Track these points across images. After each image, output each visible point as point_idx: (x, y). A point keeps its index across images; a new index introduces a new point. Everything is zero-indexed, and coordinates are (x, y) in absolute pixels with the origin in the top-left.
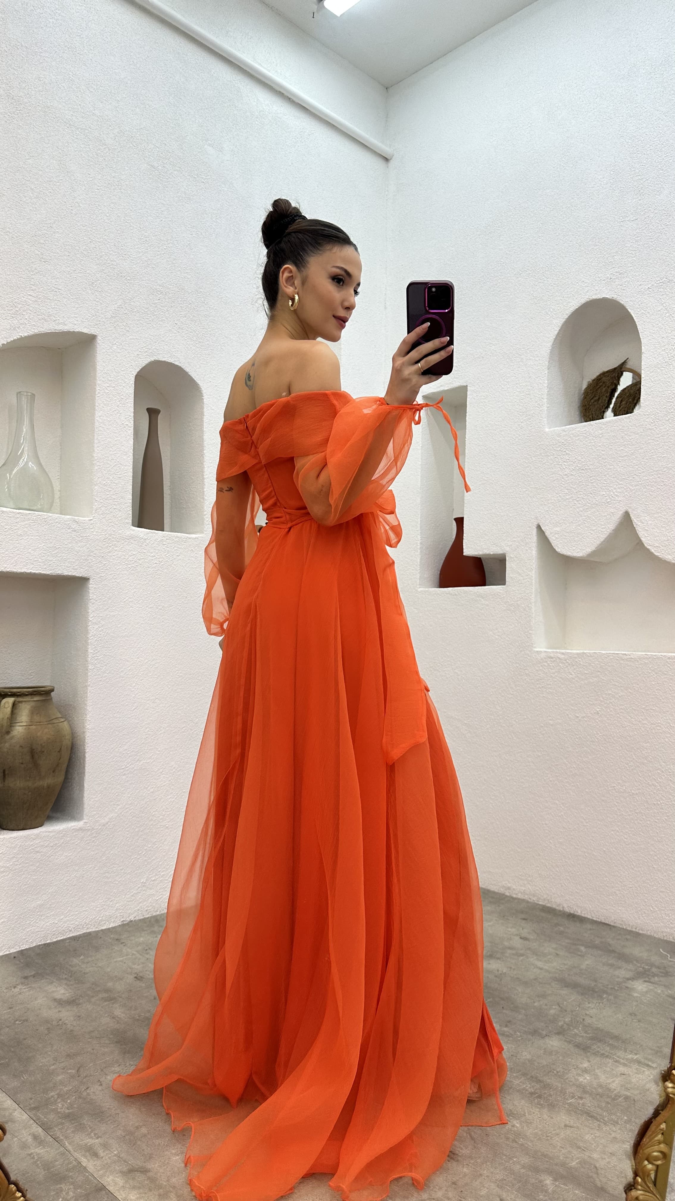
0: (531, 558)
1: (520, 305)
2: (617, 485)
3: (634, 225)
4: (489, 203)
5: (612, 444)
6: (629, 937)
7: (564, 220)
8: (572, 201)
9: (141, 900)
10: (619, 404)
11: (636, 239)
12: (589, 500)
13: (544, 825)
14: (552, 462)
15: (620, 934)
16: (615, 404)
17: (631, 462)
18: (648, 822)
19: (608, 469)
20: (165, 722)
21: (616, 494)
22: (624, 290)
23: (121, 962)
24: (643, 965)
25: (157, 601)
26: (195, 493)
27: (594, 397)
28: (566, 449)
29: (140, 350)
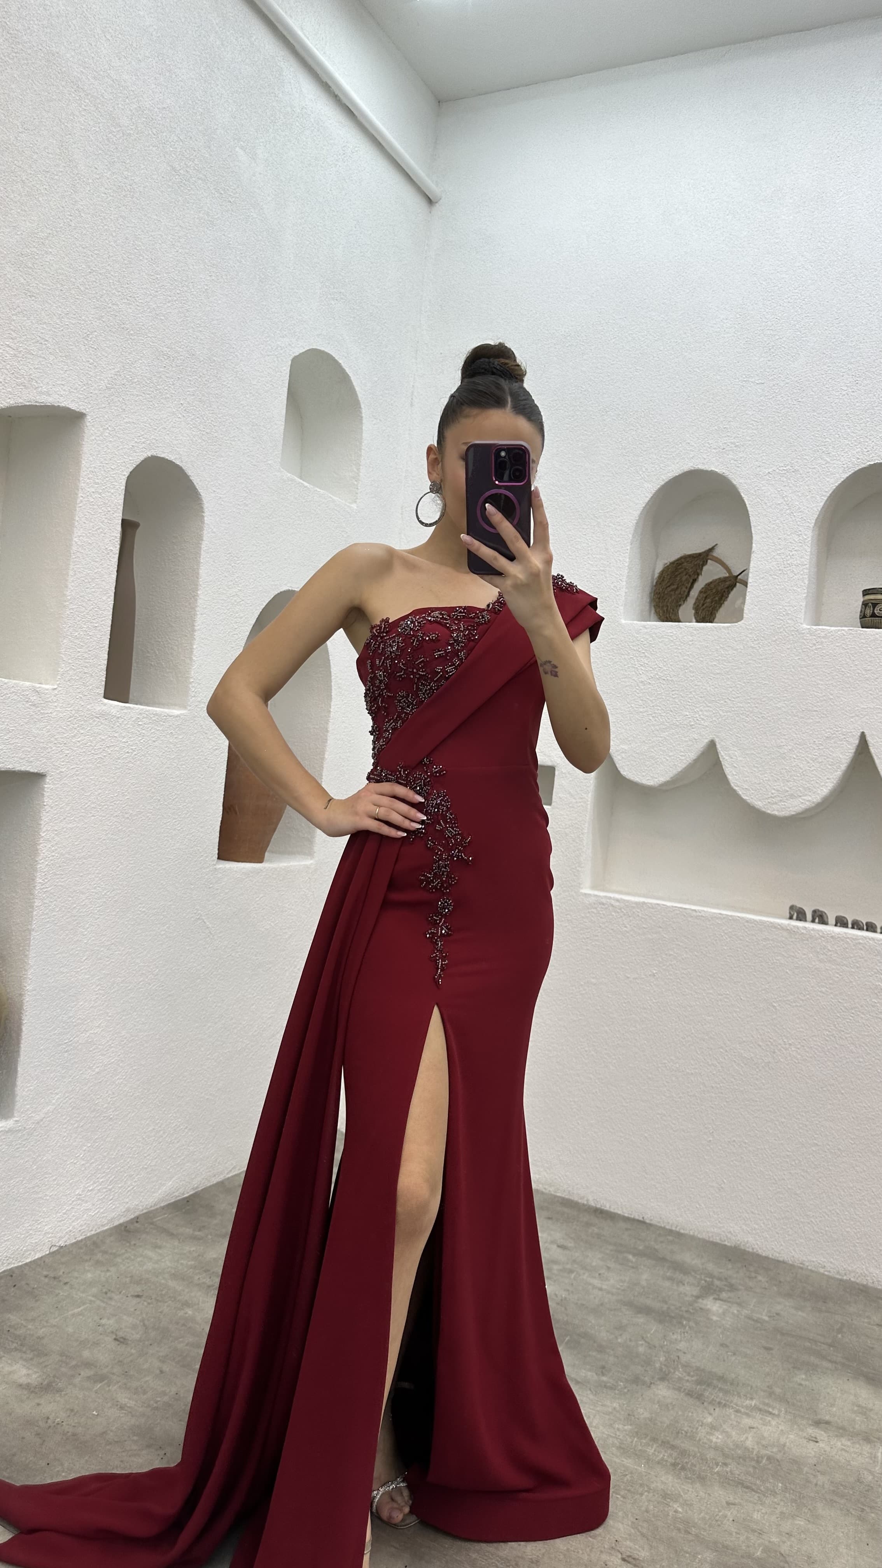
2: (704, 707)
3: (759, 390)
4: (573, 305)
5: (703, 656)
6: (670, 1238)
7: (671, 357)
8: (684, 336)
10: (702, 602)
11: (760, 407)
12: (669, 719)
13: (572, 1103)
14: (625, 663)
15: (660, 1235)
16: (697, 599)
17: (725, 682)
18: (703, 1107)
19: (696, 685)
20: (120, 975)
21: (702, 717)
22: (738, 467)
23: (80, 1315)
24: (703, 1277)
25: (124, 806)
26: (176, 648)
27: (671, 585)
28: (646, 650)
29: (136, 440)
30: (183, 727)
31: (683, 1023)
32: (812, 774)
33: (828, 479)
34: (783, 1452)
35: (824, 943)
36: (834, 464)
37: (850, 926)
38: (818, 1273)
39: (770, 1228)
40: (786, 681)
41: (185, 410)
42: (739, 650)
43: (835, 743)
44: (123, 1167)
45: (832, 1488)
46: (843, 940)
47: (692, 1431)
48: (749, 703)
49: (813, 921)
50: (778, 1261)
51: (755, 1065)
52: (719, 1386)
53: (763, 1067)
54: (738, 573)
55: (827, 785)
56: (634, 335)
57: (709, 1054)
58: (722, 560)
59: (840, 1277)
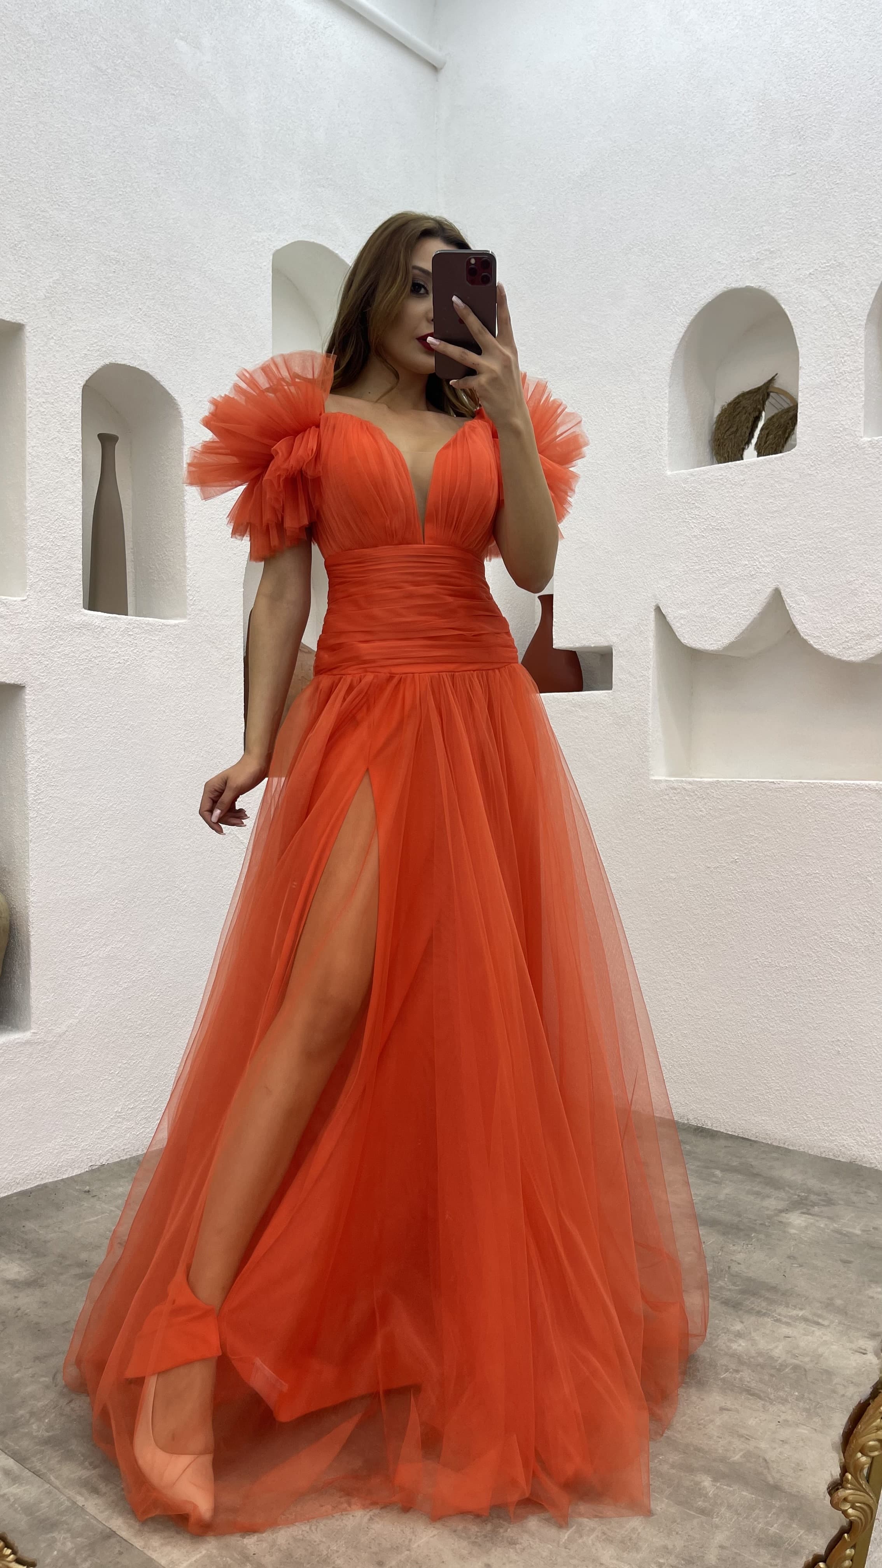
0: (647, 653)
1: (629, 294)
2: (764, 552)
3: (791, 182)
4: (587, 141)
5: (757, 495)
6: (775, 1155)
8: (705, 143)
9: (115, 1137)
10: (764, 439)
11: (794, 202)
12: (727, 572)
14: (674, 519)
15: (764, 1152)
16: (758, 438)
17: (784, 520)
19: (753, 530)
20: (140, 890)
21: (763, 563)
22: (775, 276)
24: (798, 1191)
25: (122, 717)
26: (172, 559)
27: (730, 428)
28: (695, 500)
29: (89, 348)
30: (184, 637)
31: (772, 912)
41: (145, 315)
42: (796, 481)
48: (812, 538)
52: (767, 1296)
56: (652, 156)
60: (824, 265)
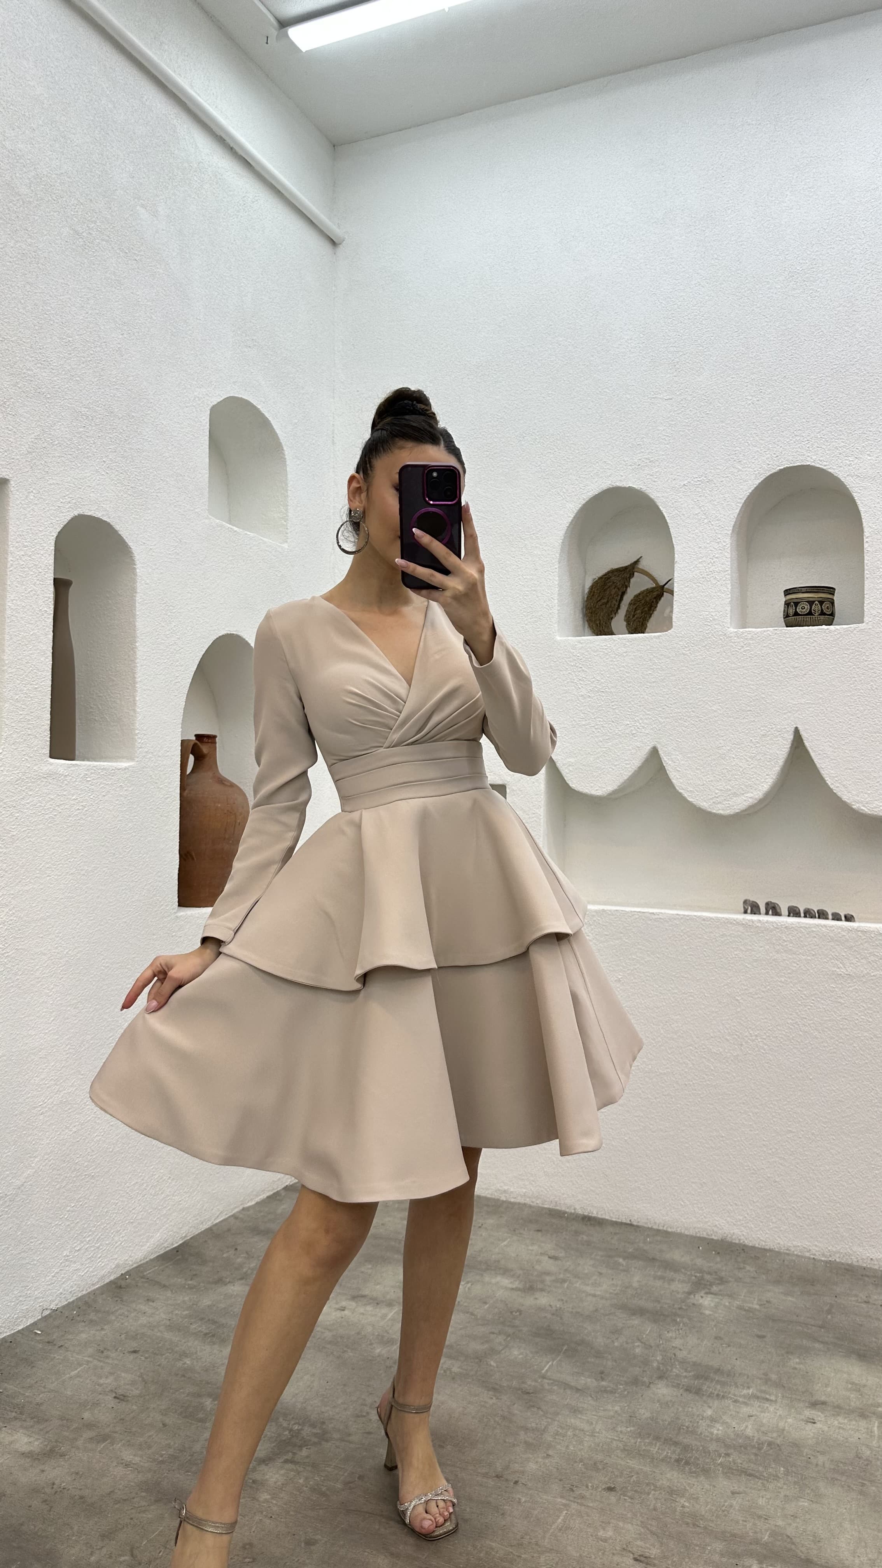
0: (538, 793)
1: (522, 477)
2: (644, 715)
3: (667, 406)
5: (638, 666)
6: (659, 1238)
8: (592, 359)
10: (633, 613)
11: (671, 422)
12: (611, 729)
14: (564, 678)
15: (648, 1236)
16: (627, 611)
17: (661, 690)
19: (634, 695)
21: (643, 725)
22: (654, 481)
23: (78, 1377)
24: (693, 1272)
26: (118, 701)
27: (601, 600)
28: (583, 665)
29: (62, 500)
30: (133, 780)
32: (752, 772)
33: (741, 487)
34: (782, 1436)
35: (779, 934)
36: (746, 471)
37: (802, 915)
38: (805, 1257)
39: (753, 1218)
40: (719, 684)
41: (109, 468)
42: (672, 658)
43: (771, 739)
44: (109, 1223)
45: (832, 1467)
46: (796, 930)
47: (693, 1426)
48: (686, 708)
49: (767, 913)
50: (765, 1250)
51: (724, 1059)
52: (717, 1379)
53: (732, 1060)
54: (664, 583)
55: (767, 781)
57: (680, 1054)
58: (648, 571)
59: (826, 1259)
60: (696, 479)
